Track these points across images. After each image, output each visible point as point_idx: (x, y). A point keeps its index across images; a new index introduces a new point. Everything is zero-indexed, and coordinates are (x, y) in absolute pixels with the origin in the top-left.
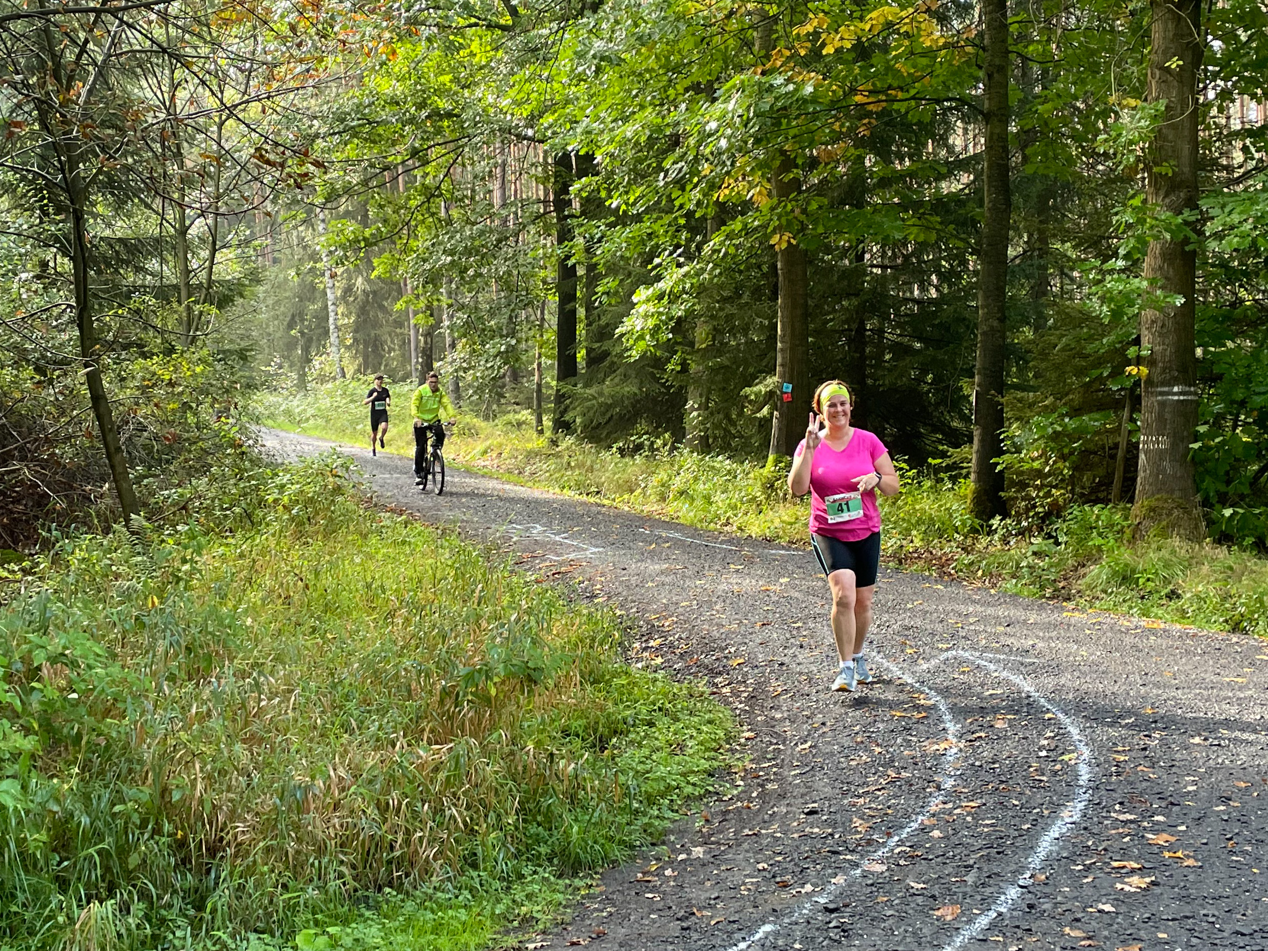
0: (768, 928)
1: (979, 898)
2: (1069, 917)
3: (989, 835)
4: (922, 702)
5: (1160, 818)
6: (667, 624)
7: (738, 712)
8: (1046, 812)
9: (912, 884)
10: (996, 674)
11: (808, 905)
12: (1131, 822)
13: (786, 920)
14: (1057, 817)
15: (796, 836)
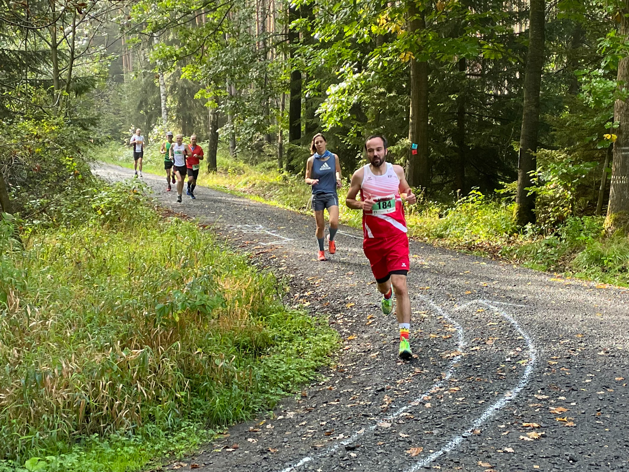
0: (306, 459)
1: (436, 443)
2: (485, 454)
3: (458, 406)
4: (450, 329)
5: (563, 398)
6: (317, 283)
7: (343, 334)
8: (496, 393)
9: (401, 435)
10: (497, 313)
11: (336, 447)
12: (545, 400)
13: (320, 455)
14: (501, 397)
15: (349, 406)
